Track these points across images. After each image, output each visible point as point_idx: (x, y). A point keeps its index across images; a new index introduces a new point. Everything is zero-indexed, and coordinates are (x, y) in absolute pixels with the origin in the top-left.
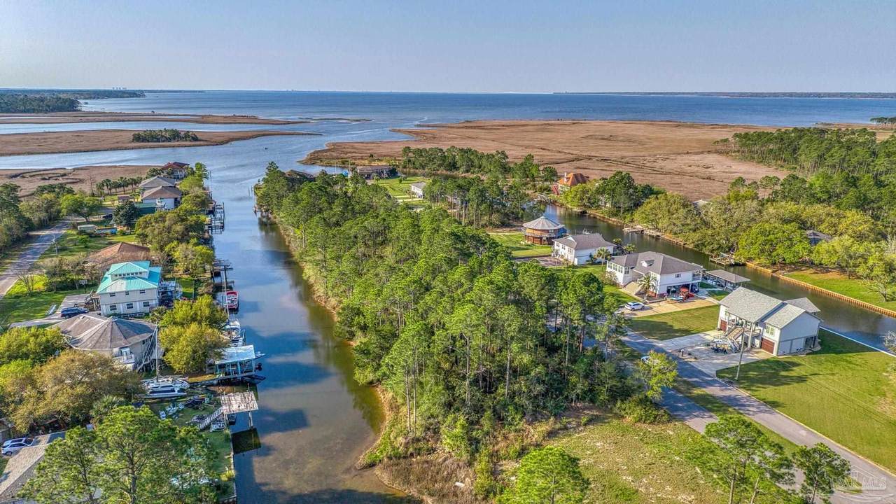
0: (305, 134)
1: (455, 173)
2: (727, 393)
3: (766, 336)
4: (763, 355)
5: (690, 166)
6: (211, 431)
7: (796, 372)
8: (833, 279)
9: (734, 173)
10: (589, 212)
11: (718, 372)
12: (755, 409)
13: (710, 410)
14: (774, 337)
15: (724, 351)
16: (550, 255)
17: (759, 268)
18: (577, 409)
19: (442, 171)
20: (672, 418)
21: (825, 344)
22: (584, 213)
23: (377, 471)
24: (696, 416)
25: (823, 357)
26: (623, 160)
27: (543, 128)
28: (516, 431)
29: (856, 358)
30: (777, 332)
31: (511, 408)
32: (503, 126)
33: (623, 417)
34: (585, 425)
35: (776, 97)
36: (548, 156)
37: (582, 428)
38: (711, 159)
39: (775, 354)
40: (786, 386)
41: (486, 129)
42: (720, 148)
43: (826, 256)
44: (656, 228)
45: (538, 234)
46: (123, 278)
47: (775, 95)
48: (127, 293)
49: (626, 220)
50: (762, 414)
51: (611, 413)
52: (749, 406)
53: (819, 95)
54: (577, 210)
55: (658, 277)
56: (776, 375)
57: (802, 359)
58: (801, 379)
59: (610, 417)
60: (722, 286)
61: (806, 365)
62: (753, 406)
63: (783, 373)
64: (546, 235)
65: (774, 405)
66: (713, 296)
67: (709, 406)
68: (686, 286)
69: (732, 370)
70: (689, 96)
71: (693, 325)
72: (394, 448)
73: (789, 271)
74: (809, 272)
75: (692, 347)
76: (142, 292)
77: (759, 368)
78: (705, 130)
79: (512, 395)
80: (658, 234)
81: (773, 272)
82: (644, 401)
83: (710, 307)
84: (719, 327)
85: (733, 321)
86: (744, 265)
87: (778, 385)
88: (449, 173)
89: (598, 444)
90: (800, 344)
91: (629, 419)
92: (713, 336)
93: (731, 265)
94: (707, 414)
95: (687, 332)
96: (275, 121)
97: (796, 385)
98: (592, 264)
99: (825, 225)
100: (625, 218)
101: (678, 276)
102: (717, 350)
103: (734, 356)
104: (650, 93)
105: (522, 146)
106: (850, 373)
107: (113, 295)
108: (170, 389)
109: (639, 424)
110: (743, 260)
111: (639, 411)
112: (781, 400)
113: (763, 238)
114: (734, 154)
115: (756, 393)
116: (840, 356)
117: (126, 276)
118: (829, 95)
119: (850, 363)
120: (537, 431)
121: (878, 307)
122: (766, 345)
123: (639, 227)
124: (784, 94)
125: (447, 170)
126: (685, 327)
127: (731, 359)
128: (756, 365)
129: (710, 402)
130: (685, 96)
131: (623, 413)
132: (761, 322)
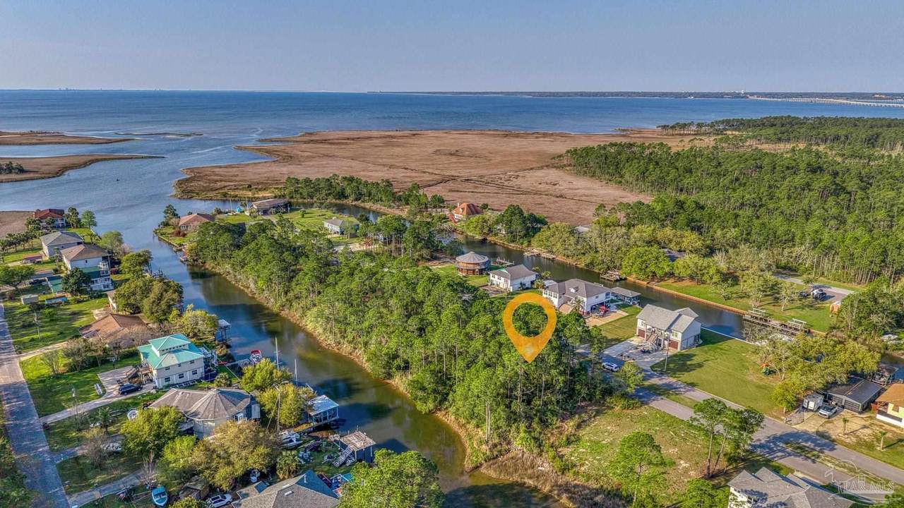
0: (146, 158)
1: (345, 201)
2: (664, 381)
3: (673, 338)
4: (672, 351)
5: (540, 184)
6: (347, 465)
7: (695, 360)
8: (687, 286)
9: (578, 189)
10: (489, 238)
11: (652, 367)
12: (684, 390)
13: (660, 395)
14: (678, 338)
15: (648, 352)
16: (487, 285)
17: (637, 281)
18: (583, 407)
19: (331, 200)
20: (643, 403)
21: (704, 339)
22: (485, 240)
23: (483, 470)
24: (654, 400)
25: (706, 348)
26: (482, 180)
27: (389, 141)
28: (556, 428)
29: (724, 345)
30: (680, 335)
31: (549, 413)
32: (348, 139)
33: (613, 408)
34: (594, 417)
35: (569, 96)
36: (416, 177)
37: (592, 419)
38: (553, 175)
39: (679, 350)
40: (694, 371)
41: (334, 144)
42: (554, 162)
43: (683, 270)
44: (551, 252)
45: (471, 267)
46: (170, 352)
47: (568, 94)
48: (180, 365)
49: (524, 245)
50: (688, 393)
51: (604, 406)
52: (679, 388)
53: (603, 94)
54: (478, 237)
55: (585, 299)
56: (684, 364)
57: (694, 350)
58: (700, 365)
59: (605, 409)
60: (622, 300)
61: (699, 354)
62: (682, 388)
63: (689, 363)
64: (477, 268)
65: (693, 385)
66: (620, 309)
67: (658, 392)
68: (602, 304)
69: (658, 365)
70: (495, 95)
71: (619, 334)
72: (484, 454)
73: (658, 282)
74: (670, 281)
75: (627, 351)
76: (192, 362)
77: (674, 361)
78: (531, 140)
79: (545, 404)
80: (554, 256)
81: (648, 283)
82: (625, 396)
83: (622, 318)
84: (637, 334)
85: (649, 329)
86: (626, 279)
87: (689, 371)
88: (338, 201)
89: (609, 428)
90: (691, 341)
91: (617, 408)
92: (636, 341)
93: (617, 280)
94: (659, 397)
95: (618, 341)
96: (91, 139)
97: (698, 369)
98: (524, 289)
99: (674, 243)
100: (522, 244)
101: (597, 297)
102: (644, 352)
103: (655, 355)
104: (461, 93)
105: (384, 165)
106: (725, 356)
107: (167, 368)
108: (289, 440)
109: (625, 411)
110: (624, 276)
111: (623, 402)
112: (695, 381)
113: (640, 260)
114: (568, 168)
115: (680, 379)
116: (715, 345)
117: (172, 350)
118: (612, 94)
119: (721, 349)
120: (569, 426)
121: (721, 305)
122: (673, 344)
123: (536, 251)
124: (576, 94)
125: (336, 199)
126: (616, 337)
127: (654, 356)
128: (672, 359)
129: (656, 389)
130: (492, 95)
131: (612, 405)
132: (669, 329)
